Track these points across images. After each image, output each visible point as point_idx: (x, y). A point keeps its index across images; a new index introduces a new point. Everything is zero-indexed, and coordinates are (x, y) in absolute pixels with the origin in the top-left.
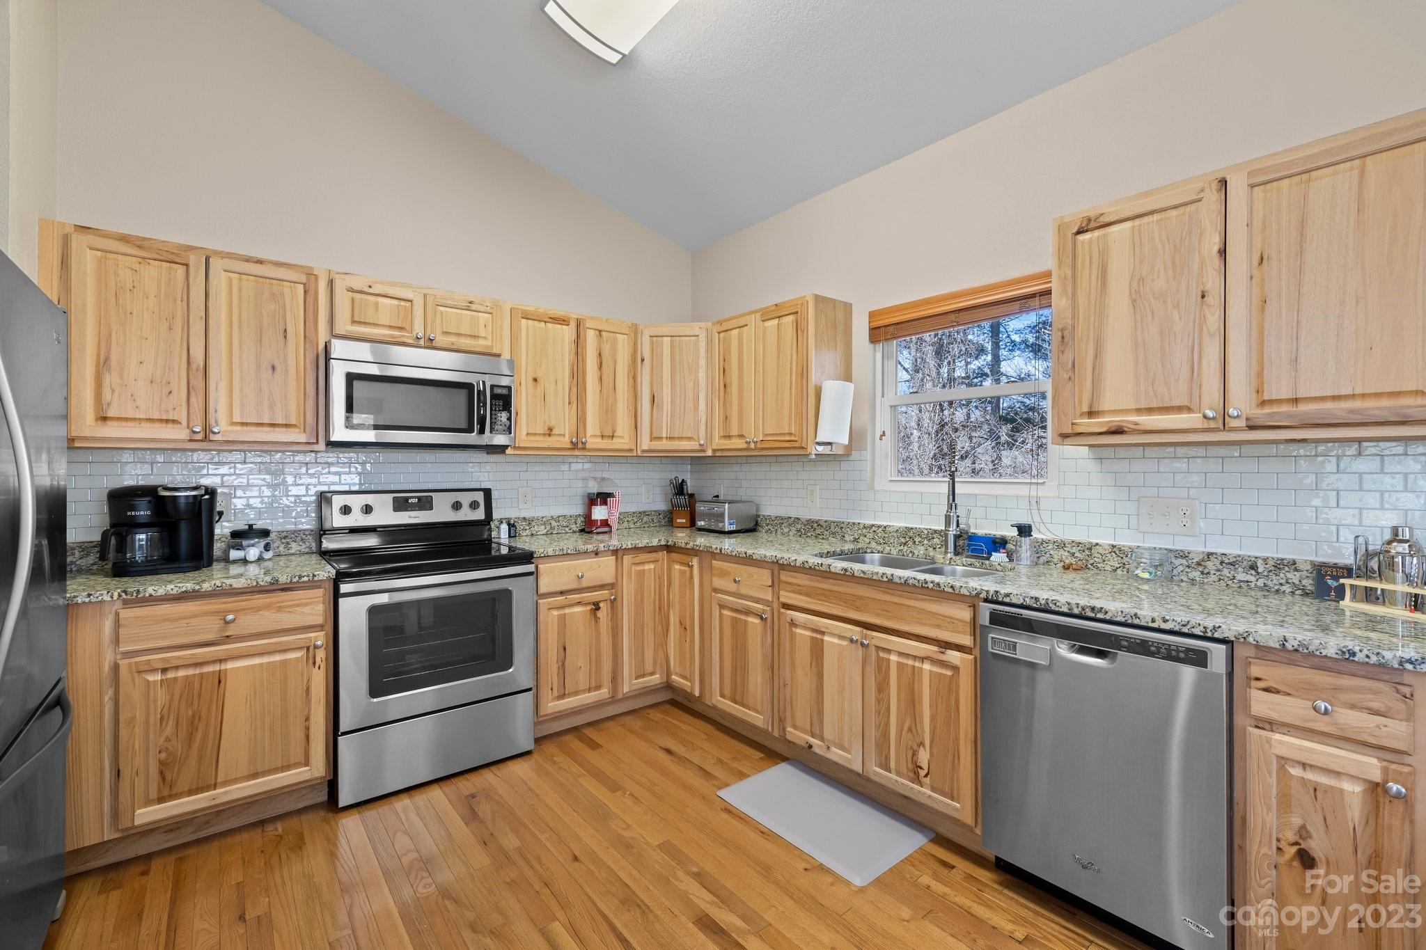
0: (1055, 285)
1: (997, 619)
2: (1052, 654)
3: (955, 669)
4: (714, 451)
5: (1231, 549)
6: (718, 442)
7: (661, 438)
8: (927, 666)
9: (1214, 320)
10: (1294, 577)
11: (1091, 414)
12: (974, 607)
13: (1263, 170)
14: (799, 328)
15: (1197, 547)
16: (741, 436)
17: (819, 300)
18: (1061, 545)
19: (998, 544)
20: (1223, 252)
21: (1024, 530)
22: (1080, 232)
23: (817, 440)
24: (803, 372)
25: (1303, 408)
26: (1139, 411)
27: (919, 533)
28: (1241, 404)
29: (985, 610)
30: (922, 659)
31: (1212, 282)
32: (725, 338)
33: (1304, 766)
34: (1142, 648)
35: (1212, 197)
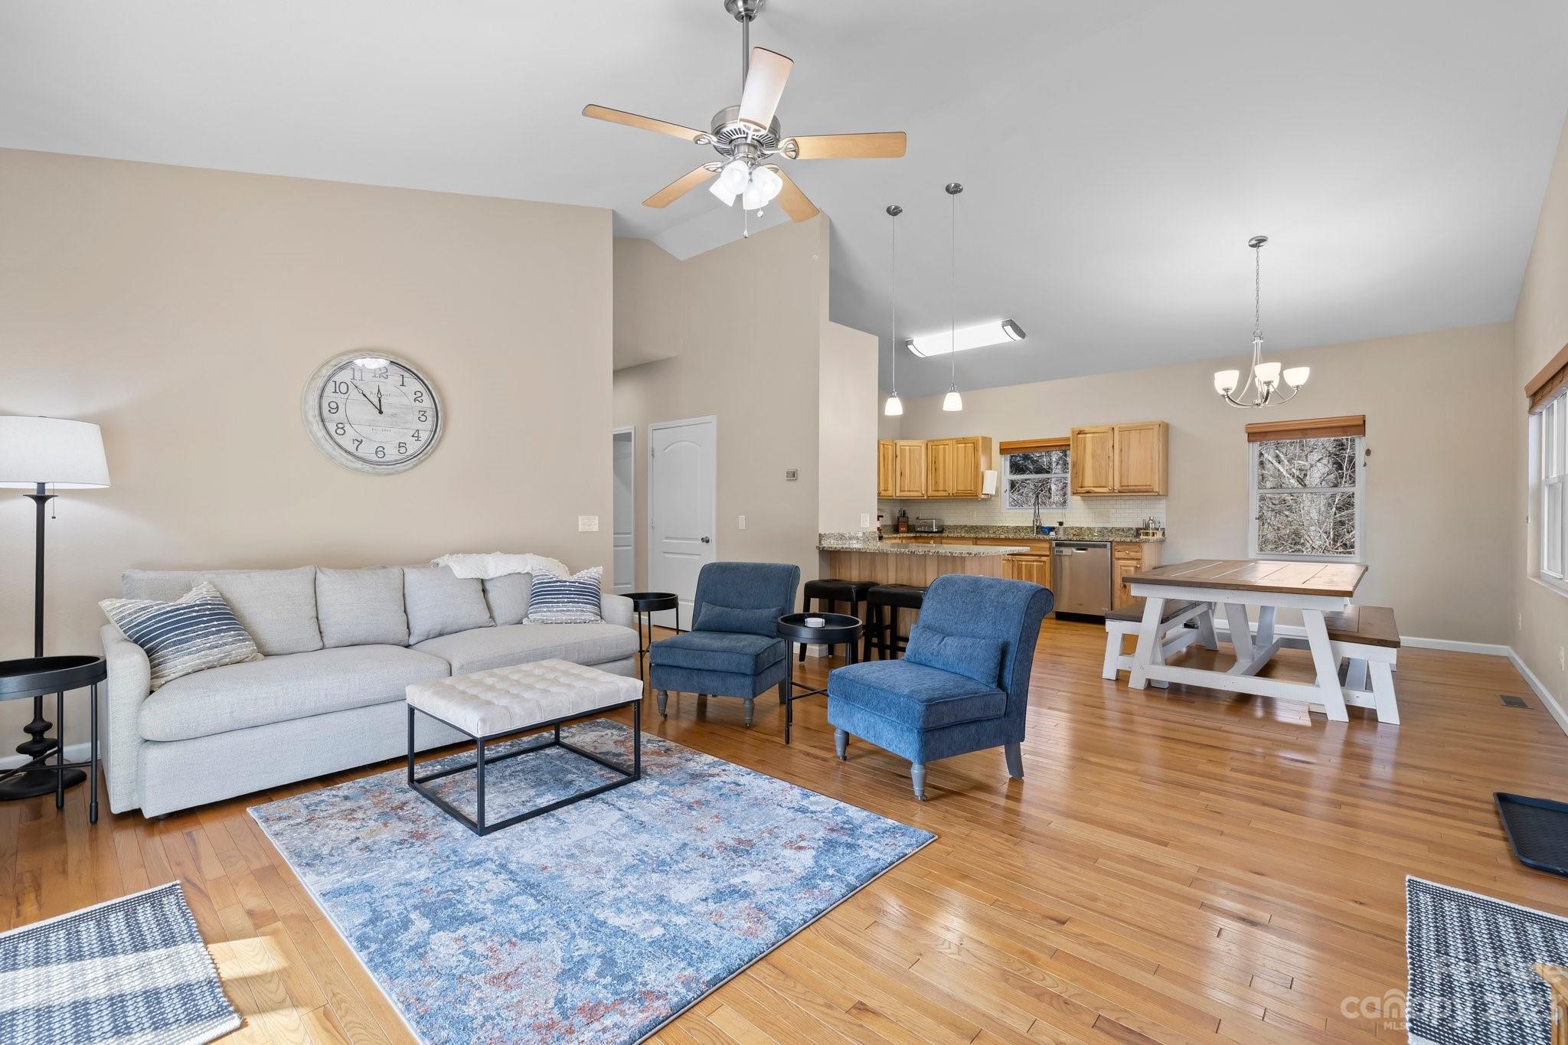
0: (1071, 443)
1: (1057, 545)
2: (1072, 551)
3: (1044, 562)
4: (928, 497)
5: (1118, 525)
6: (930, 493)
7: (904, 491)
8: (1035, 563)
9: (1111, 464)
10: (1132, 532)
11: (1081, 487)
12: (1050, 544)
13: (1122, 428)
14: (975, 449)
15: (1110, 526)
16: (945, 491)
17: (984, 438)
18: (1072, 528)
19: (1052, 529)
20: (1113, 447)
21: (1061, 524)
22: (1078, 434)
23: (984, 492)
24: (977, 467)
25: (1130, 488)
26: (1094, 487)
27: (1022, 528)
28: (1117, 486)
29: (1054, 543)
30: (1034, 561)
31: (1111, 455)
32: (935, 449)
33: (1125, 566)
34: (1094, 546)
35: (1111, 432)
